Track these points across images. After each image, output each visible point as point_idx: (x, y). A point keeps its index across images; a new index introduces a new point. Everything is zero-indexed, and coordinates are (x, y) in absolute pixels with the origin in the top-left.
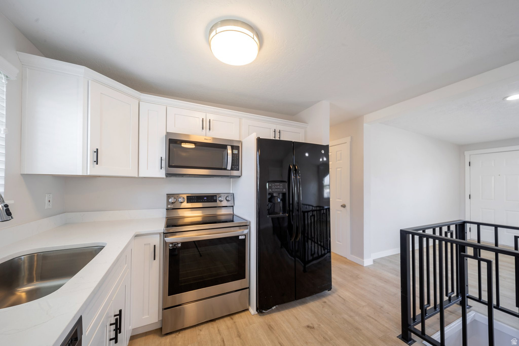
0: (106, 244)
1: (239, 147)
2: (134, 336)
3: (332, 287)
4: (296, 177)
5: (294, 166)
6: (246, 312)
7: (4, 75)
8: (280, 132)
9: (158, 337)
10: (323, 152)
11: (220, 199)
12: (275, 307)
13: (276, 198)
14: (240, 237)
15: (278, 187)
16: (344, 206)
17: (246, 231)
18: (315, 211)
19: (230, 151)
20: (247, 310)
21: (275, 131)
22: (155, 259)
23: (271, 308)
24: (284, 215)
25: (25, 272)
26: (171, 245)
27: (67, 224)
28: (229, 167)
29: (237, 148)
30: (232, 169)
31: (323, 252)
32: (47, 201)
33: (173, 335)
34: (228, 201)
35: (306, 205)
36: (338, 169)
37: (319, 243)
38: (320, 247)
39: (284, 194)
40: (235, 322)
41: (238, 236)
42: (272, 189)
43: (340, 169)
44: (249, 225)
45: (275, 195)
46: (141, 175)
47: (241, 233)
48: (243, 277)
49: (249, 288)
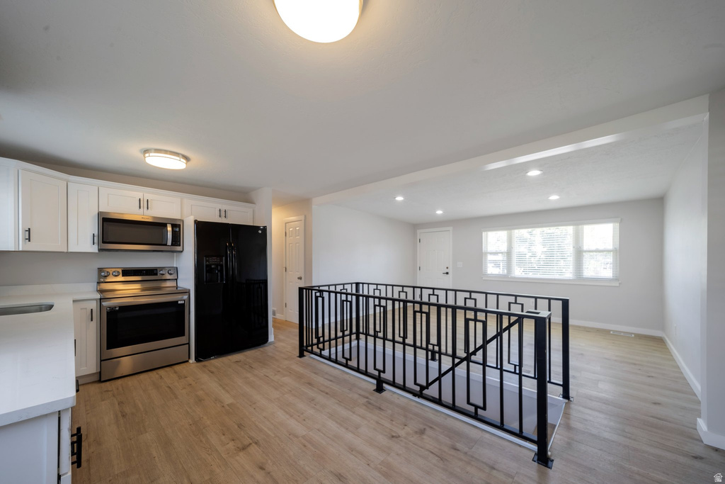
1: (180, 225)
4: (232, 252)
5: (231, 244)
8: (225, 212)
9: (98, 384)
11: (161, 272)
12: (213, 357)
13: (214, 269)
14: (179, 302)
15: (215, 260)
16: (300, 278)
17: (186, 297)
19: (169, 228)
20: (187, 361)
21: (220, 211)
22: (92, 320)
23: (210, 357)
26: (108, 309)
28: (169, 242)
29: (179, 226)
30: (172, 245)
34: (171, 274)
41: (177, 302)
42: (209, 262)
43: (298, 244)
44: (189, 292)
45: (213, 266)
46: (70, 250)
47: (180, 299)
48: (183, 335)
49: (189, 344)
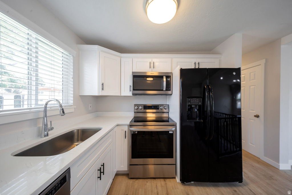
0: (102, 128)
1: (170, 76)
2: (118, 174)
3: (243, 180)
4: (209, 94)
5: (208, 86)
6: (174, 179)
7: (72, 55)
8: (199, 64)
9: (127, 178)
10: (234, 74)
11: (161, 107)
12: (193, 182)
13: (194, 108)
14: (170, 132)
15: (195, 101)
16: (257, 116)
17: (174, 129)
18: (228, 118)
19: (165, 79)
20: (175, 178)
21: (195, 64)
22: (126, 138)
23: (191, 182)
24: (200, 120)
25: (76, 137)
26: (132, 132)
27: (97, 117)
28: (164, 89)
30: (166, 90)
31: (235, 149)
32: (90, 107)
33: (134, 180)
34: (165, 109)
35: (220, 113)
36: (251, 87)
37: (232, 142)
38: (232, 145)
39: (200, 106)
40: (166, 184)
42: (190, 103)
43: (253, 87)
44: (176, 125)
45: (193, 106)
46: (122, 95)
47: (170, 129)
48: (172, 157)
49: (176, 164)
